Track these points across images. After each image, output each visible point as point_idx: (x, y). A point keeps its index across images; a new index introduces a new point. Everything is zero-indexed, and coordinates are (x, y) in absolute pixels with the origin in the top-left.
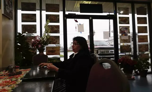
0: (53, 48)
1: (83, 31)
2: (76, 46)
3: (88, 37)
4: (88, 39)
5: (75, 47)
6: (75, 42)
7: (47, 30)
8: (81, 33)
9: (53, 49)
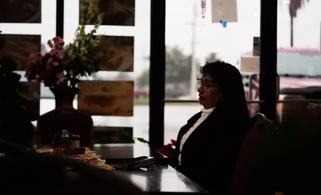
0: (106, 85)
1: (234, 19)
2: (208, 91)
3: (255, 45)
4: (254, 54)
5: (205, 93)
6: (208, 78)
7: (93, 15)
8: (225, 25)
9: (104, 89)
